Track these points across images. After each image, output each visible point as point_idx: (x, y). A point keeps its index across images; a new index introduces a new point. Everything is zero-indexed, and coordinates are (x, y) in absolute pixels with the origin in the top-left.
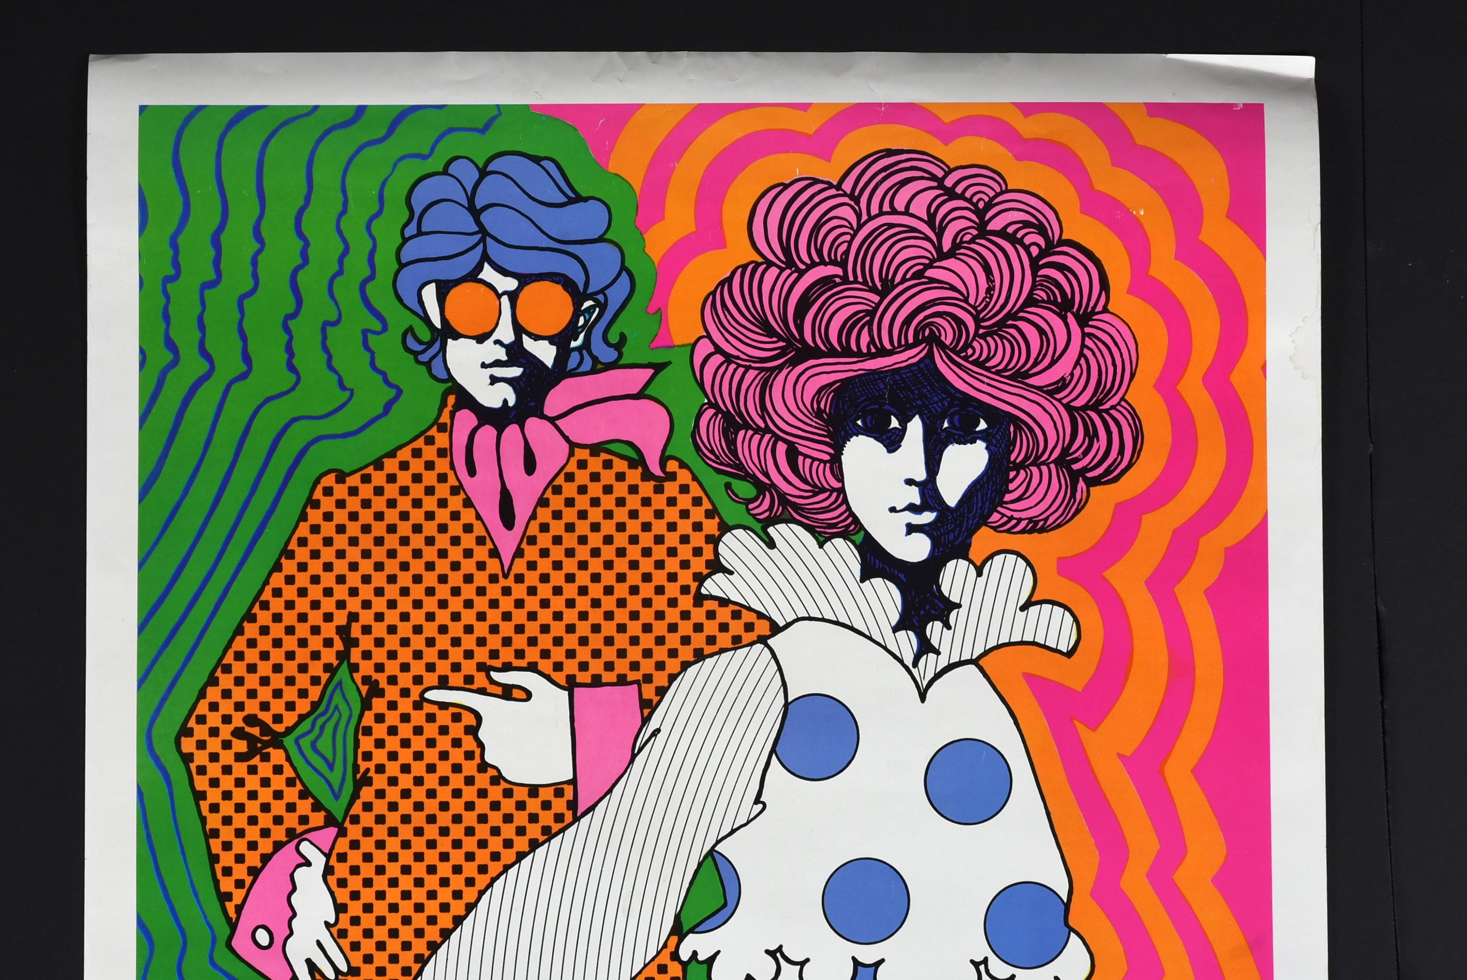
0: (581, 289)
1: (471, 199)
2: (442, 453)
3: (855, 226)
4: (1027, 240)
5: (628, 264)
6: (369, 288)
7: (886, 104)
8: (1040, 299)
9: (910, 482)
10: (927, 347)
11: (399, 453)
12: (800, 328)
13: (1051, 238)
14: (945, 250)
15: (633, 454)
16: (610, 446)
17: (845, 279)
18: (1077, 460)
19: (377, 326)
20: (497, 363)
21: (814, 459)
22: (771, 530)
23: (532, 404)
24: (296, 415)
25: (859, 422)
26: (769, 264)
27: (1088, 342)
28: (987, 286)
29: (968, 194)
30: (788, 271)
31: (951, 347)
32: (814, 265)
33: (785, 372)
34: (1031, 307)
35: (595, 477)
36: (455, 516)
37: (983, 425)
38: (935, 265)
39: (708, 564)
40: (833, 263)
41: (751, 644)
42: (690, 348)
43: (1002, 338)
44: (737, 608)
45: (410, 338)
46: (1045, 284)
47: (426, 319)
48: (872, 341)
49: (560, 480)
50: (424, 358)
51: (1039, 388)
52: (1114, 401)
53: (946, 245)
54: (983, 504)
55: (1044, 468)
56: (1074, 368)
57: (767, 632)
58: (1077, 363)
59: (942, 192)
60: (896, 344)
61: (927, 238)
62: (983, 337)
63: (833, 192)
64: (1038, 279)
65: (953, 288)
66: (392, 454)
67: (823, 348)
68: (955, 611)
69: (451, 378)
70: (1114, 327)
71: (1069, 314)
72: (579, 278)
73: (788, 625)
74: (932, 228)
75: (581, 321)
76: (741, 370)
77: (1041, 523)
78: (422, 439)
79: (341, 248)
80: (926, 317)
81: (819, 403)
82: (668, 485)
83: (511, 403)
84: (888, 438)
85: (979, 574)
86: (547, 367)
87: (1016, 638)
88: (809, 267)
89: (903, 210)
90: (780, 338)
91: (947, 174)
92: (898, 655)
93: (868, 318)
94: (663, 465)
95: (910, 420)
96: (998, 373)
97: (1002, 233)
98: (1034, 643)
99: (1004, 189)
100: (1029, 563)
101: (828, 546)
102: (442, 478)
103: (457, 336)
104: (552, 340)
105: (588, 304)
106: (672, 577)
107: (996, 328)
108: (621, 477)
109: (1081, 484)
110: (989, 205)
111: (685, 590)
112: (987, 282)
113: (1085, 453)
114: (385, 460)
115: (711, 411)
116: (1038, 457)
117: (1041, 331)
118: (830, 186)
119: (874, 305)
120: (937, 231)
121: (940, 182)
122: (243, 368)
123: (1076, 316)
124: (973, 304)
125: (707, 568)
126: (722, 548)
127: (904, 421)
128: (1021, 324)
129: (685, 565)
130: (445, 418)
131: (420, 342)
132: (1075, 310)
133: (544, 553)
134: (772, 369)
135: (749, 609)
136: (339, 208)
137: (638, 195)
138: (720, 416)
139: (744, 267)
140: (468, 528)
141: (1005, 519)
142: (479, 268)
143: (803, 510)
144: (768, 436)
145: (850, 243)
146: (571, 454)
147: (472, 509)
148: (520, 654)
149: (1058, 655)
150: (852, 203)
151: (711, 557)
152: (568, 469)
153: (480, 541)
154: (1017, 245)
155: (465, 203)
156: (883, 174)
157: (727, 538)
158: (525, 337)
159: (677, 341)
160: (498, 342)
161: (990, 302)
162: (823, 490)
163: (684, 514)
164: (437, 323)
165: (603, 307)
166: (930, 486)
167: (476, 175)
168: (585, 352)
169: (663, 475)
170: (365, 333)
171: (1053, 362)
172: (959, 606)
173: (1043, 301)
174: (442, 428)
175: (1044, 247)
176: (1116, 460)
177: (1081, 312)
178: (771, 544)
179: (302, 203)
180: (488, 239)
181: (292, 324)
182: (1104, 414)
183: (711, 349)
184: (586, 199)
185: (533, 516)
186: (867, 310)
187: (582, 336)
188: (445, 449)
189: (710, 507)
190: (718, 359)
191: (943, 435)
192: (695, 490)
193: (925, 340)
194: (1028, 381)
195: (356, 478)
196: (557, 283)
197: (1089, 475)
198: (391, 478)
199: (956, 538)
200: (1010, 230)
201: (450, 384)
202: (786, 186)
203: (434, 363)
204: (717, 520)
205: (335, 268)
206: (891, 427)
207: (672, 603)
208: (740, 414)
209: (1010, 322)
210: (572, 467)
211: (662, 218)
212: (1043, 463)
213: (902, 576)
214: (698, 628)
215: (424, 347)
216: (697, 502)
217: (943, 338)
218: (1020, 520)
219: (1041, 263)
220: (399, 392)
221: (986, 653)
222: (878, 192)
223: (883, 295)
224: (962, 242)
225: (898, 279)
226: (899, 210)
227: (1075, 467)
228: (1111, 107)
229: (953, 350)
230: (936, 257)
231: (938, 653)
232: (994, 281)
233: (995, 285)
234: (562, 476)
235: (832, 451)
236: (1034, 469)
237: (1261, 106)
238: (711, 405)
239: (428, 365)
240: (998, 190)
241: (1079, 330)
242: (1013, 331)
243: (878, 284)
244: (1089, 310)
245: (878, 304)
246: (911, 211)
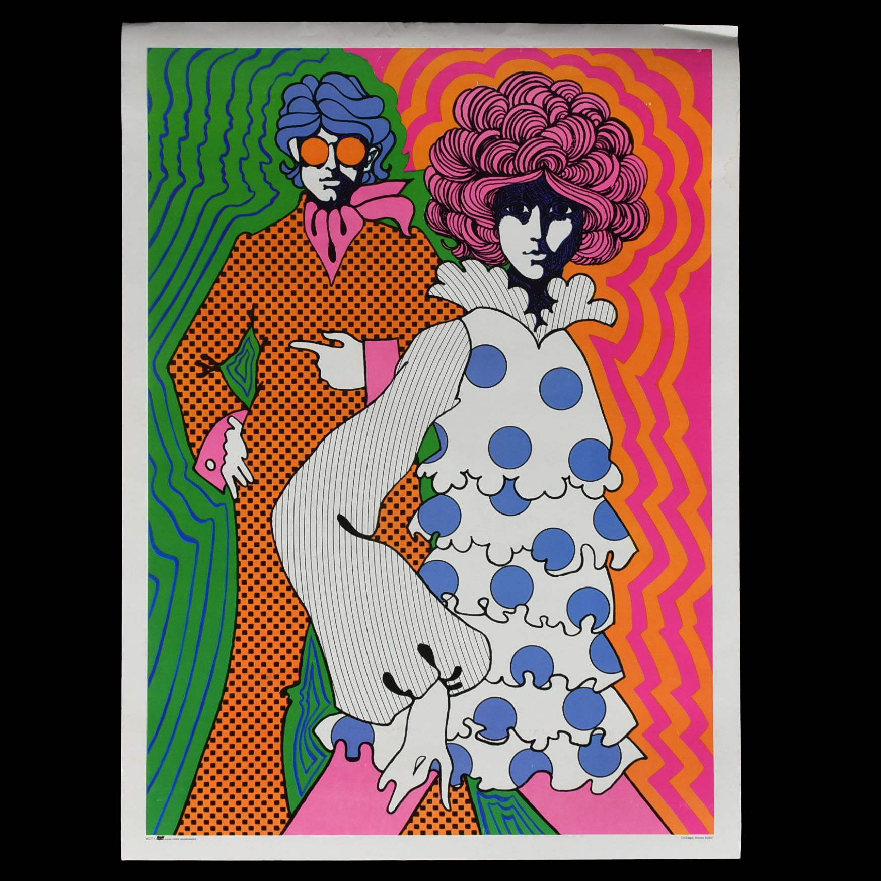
0: (369, 141)
1: (314, 96)
2: (299, 224)
3: (506, 110)
4: (592, 118)
5: (393, 129)
6: (264, 141)
7: (522, 49)
8: (599, 147)
9: (533, 239)
10: (542, 172)
11: (278, 224)
12: (479, 162)
13: (605, 117)
14: (552, 122)
15: (395, 225)
16: (384, 221)
17: (501, 137)
18: (616, 229)
19: (267, 160)
20: (327, 179)
21: (485, 228)
22: (464, 263)
23: (345, 199)
24: (226, 204)
25: (508, 209)
26: (463, 129)
27: (623, 169)
28: (572, 141)
29: (563, 95)
30: (473, 133)
32: (485, 130)
33: (471, 184)
34: (594, 152)
35: (376, 236)
36: (306, 255)
37: (569, 211)
38: (546, 130)
39: (432, 280)
40: (495, 129)
41: (454, 320)
42: (423, 172)
43: (579, 167)
44: (446, 302)
45: (283, 166)
46: (601, 140)
47: (292, 157)
48: (515, 168)
49: (359, 237)
50: (291, 176)
51: (598, 192)
52: (635, 199)
53: (552, 120)
54: (570, 250)
55: (600, 232)
56: (616, 182)
57: (462, 314)
58: (617, 180)
59: (550, 93)
60: (526, 170)
61: (542, 117)
62: (570, 166)
63: (495, 93)
64: (598, 137)
65: (555, 142)
66: (275, 224)
67: (490, 172)
68: (555, 304)
69: (304, 186)
70: (635, 162)
71: (613, 156)
72: (368, 136)
73: (472, 310)
74: (545, 111)
75: (369, 158)
76: (449, 183)
77: (598, 260)
78: (289, 217)
79: (249, 120)
80: (542, 157)
81: (488, 199)
82: (412, 240)
83: (334, 199)
84: (522, 217)
85: (567, 285)
86: (352, 181)
87: (585, 317)
88: (483, 131)
89: (531, 103)
90: (469, 167)
91: (553, 84)
92: (527, 325)
93: (512, 157)
94: (410, 231)
95: (533, 208)
96: (577, 185)
97: (580, 114)
98: (594, 320)
99: (581, 92)
100: (592, 280)
101: (492, 271)
102: (300, 236)
103: (307, 165)
104: (354, 167)
105: (373, 149)
106: (414, 286)
107: (577, 162)
108: (389, 236)
109: (619, 241)
110: (574, 100)
111: (421, 293)
112: (572, 139)
113: (621, 225)
114: (271, 227)
115: (434, 203)
116: (597, 227)
117: (599, 164)
118: (494, 90)
119: (516, 151)
120: (547, 113)
121: (549, 88)
122: (200, 181)
123: (617, 156)
124: (565, 150)
125: (432, 282)
126: (439, 272)
127: (530, 209)
128: (589, 160)
129: (421, 280)
130: (301, 207)
131: (289, 168)
132: (616, 153)
133: (351, 274)
134: (464, 183)
135: (453, 302)
136: (248, 100)
137: (398, 93)
138: (438, 206)
139: (451, 131)
140: (313, 261)
141: (580, 258)
142: (318, 131)
143: (480, 253)
144: (462, 216)
145: (504, 119)
146: (364, 224)
147: (315, 252)
148: (338, 324)
149: (606, 326)
150: (505, 99)
151: (434, 276)
152: (362, 232)
153: (319, 268)
154: (587, 120)
155: (312, 99)
156: (521, 84)
157: (442, 267)
158: (341, 166)
159: (417, 168)
160: (327, 168)
161: (573, 149)
162: (490, 243)
163: (421, 255)
164: (297, 159)
165: (380, 151)
166: (543, 241)
167: (317, 84)
168: (371, 174)
169: (409, 235)
170: (261, 163)
171: (605, 179)
172: (557, 301)
173: (600, 149)
174: (300, 211)
175: (601, 122)
176: (636, 229)
177: (619, 155)
178: (464, 270)
179: (229, 97)
180: (323, 117)
181: (224, 159)
182: (631, 206)
183: (434, 172)
184: (372, 97)
185: (345, 256)
186: (512, 153)
187: (369, 166)
188: (301, 222)
189: (433, 251)
190: (438, 177)
191: (550, 216)
192: (426, 243)
193: (541, 168)
194: (593, 189)
195: (257, 235)
196: (358, 138)
197: (623, 236)
198: (274, 236)
199: (556, 268)
200: (584, 113)
201: (303, 189)
202: (472, 90)
203: (295, 179)
204: (437, 258)
205: (246, 130)
206: (524, 211)
207: (415, 299)
208: (449, 205)
209: (584, 159)
210: (365, 231)
211: (410, 106)
212: (600, 230)
213: (529, 286)
214: (427, 312)
215: (290, 171)
216: (427, 249)
217: (550, 167)
218: (588, 259)
219: (599, 129)
220: (278, 193)
221: (571, 325)
222: (518, 93)
223: (520, 145)
224: (560, 118)
225: (528, 137)
226: (528, 102)
227: (616, 232)
228: (635, 51)
229: (555, 173)
230: (547, 126)
231: (546, 324)
232: (576, 138)
233: (576, 140)
234: (359, 235)
235: (494, 224)
236: (595, 233)
237: (710, 51)
238: (434, 200)
239: (293, 179)
240: (578, 92)
241: (618, 163)
242: (585, 164)
243: (518, 140)
244: (623, 153)
245: (518, 150)
246: (535, 103)
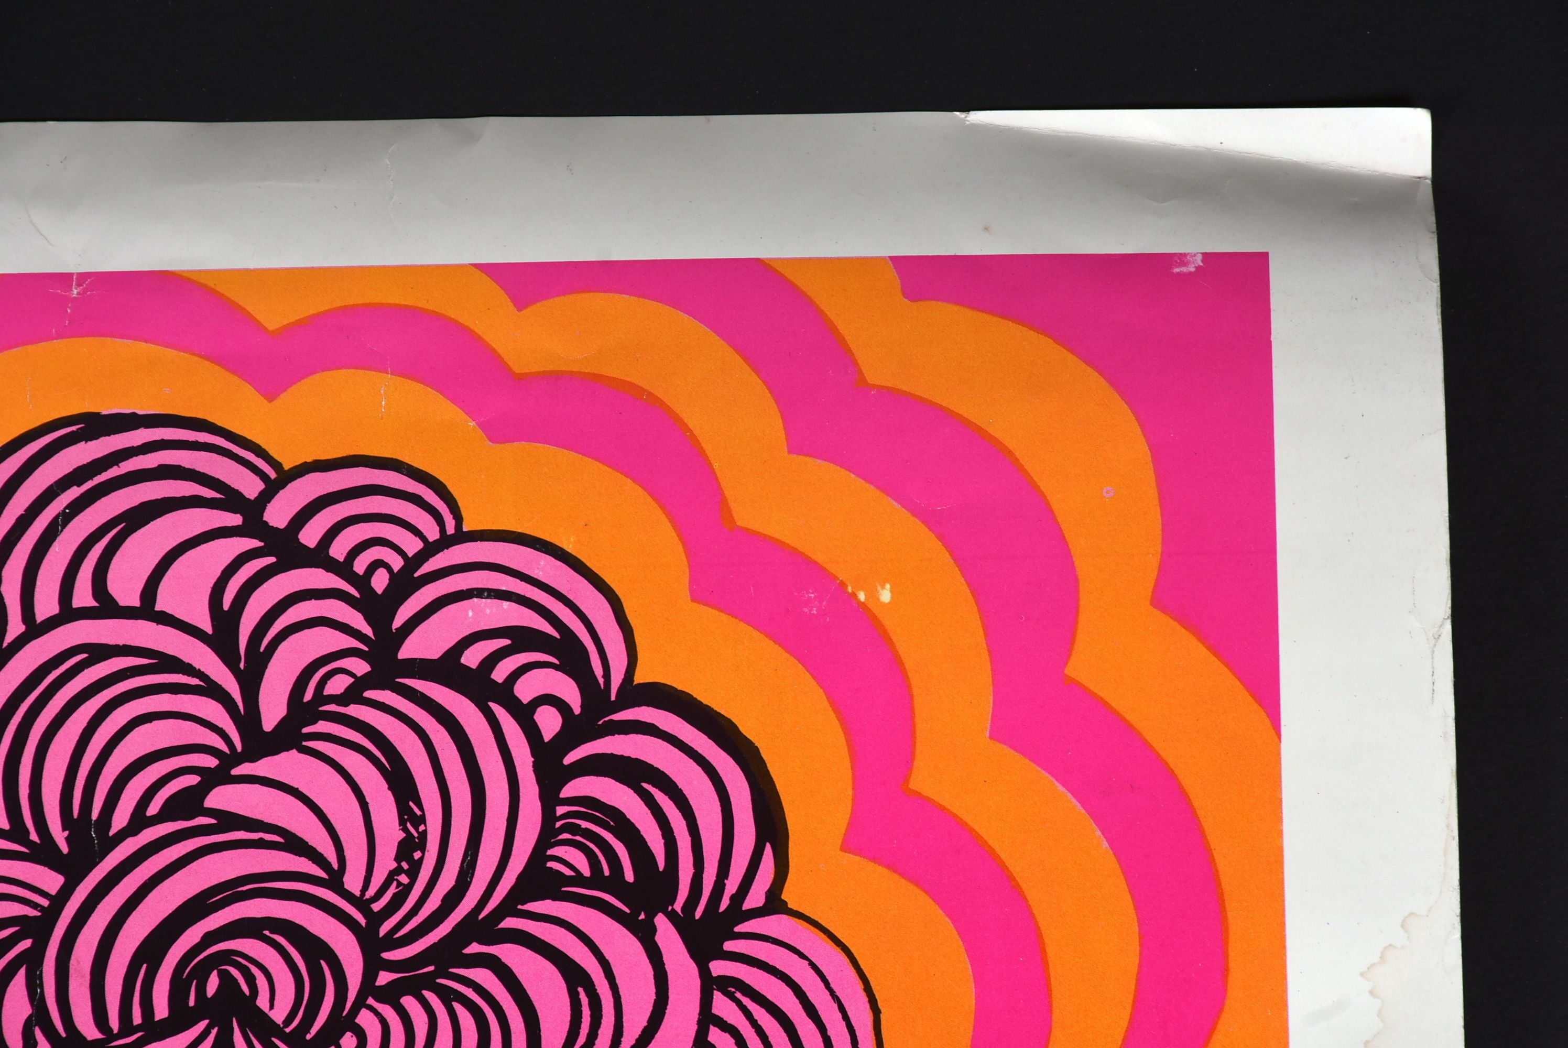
4: (525, 690)
7: (83, 277)
8: (568, 872)
10: (214, 1031)
13: (601, 681)
14: (269, 722)
27: (722, 1006)
28: (402, 835)
29: (338, 550)
31: (288, 1030)
34: (542, 898)
38: (235, 772)
43: (448, 996)
46: (584, 824)
48: (39, 1016)
53: (272, 711)
59: (255, 543)
60: (114, 1024)
61: (212, 690)
62: (390, 995)
64: (561, 810)
65: (294, 844)
70: (802, 956)
71: (661, 921)
74: (229, 659)
80: (210, 938)
89: (136, 603)
91: (272, 489)
93: (26, 944)
97: (447, 669)
99: (450, 529)
107: (431, 968)
110: (405, 583)
112: (402, 823)
117: (574, 976)
119: (45, 903)
120: (242, 666)
121: (252, 513)
123: (683, 924)
124: (358, 894)
128: (510, 954)
132: (678, 906)
154: (494, 707)
156: (74, 493)
161: (409, 887)
173: (578, 879)
175: (577, 710)
177: (698, 914)
186: (25, 916)
193: (205, 1008)
200: (472, 658)
209: (474, 948)
217: (262, 1002)
219: (568, 759)
222: (56, 547)
223: (73, 869)
224: (320, 698)
225: (120, 819)
226: (122, 603)
228: (788, 273)
230: (239, 749)
232: (422, 820)
233: (425, 831)
237: (1262, 259)
240: (433, 534)
241: (692, 968)
242: (482, 976)
243: (59, 836)
244: (725, 904)
245: (60, 900)
246: (162, 604)
